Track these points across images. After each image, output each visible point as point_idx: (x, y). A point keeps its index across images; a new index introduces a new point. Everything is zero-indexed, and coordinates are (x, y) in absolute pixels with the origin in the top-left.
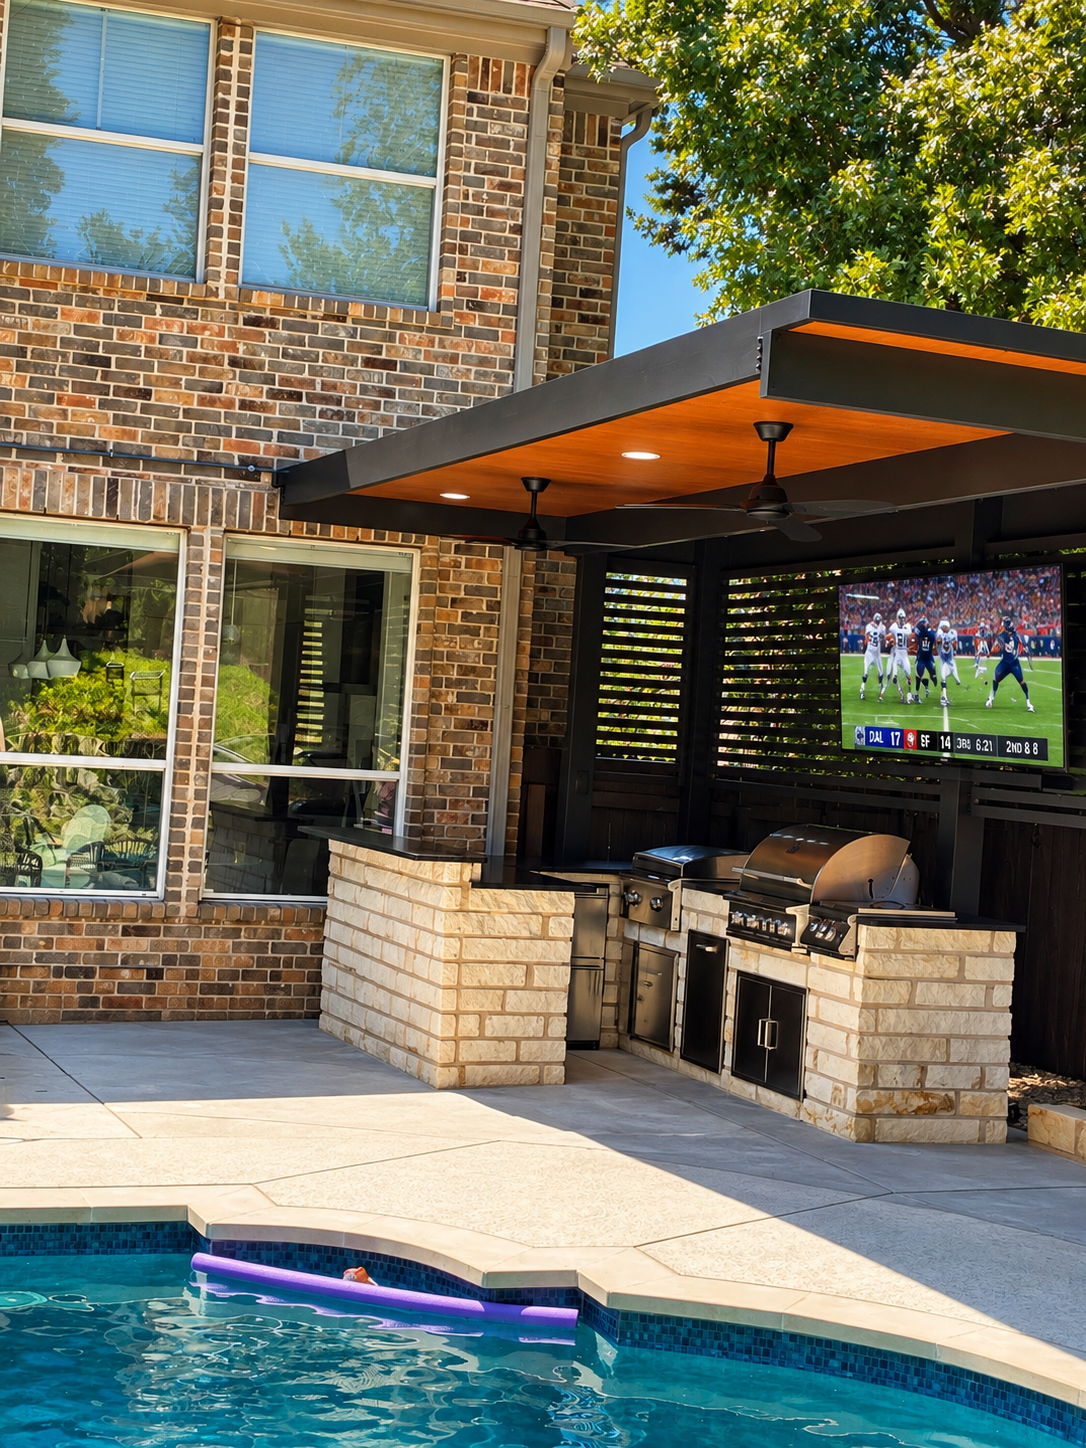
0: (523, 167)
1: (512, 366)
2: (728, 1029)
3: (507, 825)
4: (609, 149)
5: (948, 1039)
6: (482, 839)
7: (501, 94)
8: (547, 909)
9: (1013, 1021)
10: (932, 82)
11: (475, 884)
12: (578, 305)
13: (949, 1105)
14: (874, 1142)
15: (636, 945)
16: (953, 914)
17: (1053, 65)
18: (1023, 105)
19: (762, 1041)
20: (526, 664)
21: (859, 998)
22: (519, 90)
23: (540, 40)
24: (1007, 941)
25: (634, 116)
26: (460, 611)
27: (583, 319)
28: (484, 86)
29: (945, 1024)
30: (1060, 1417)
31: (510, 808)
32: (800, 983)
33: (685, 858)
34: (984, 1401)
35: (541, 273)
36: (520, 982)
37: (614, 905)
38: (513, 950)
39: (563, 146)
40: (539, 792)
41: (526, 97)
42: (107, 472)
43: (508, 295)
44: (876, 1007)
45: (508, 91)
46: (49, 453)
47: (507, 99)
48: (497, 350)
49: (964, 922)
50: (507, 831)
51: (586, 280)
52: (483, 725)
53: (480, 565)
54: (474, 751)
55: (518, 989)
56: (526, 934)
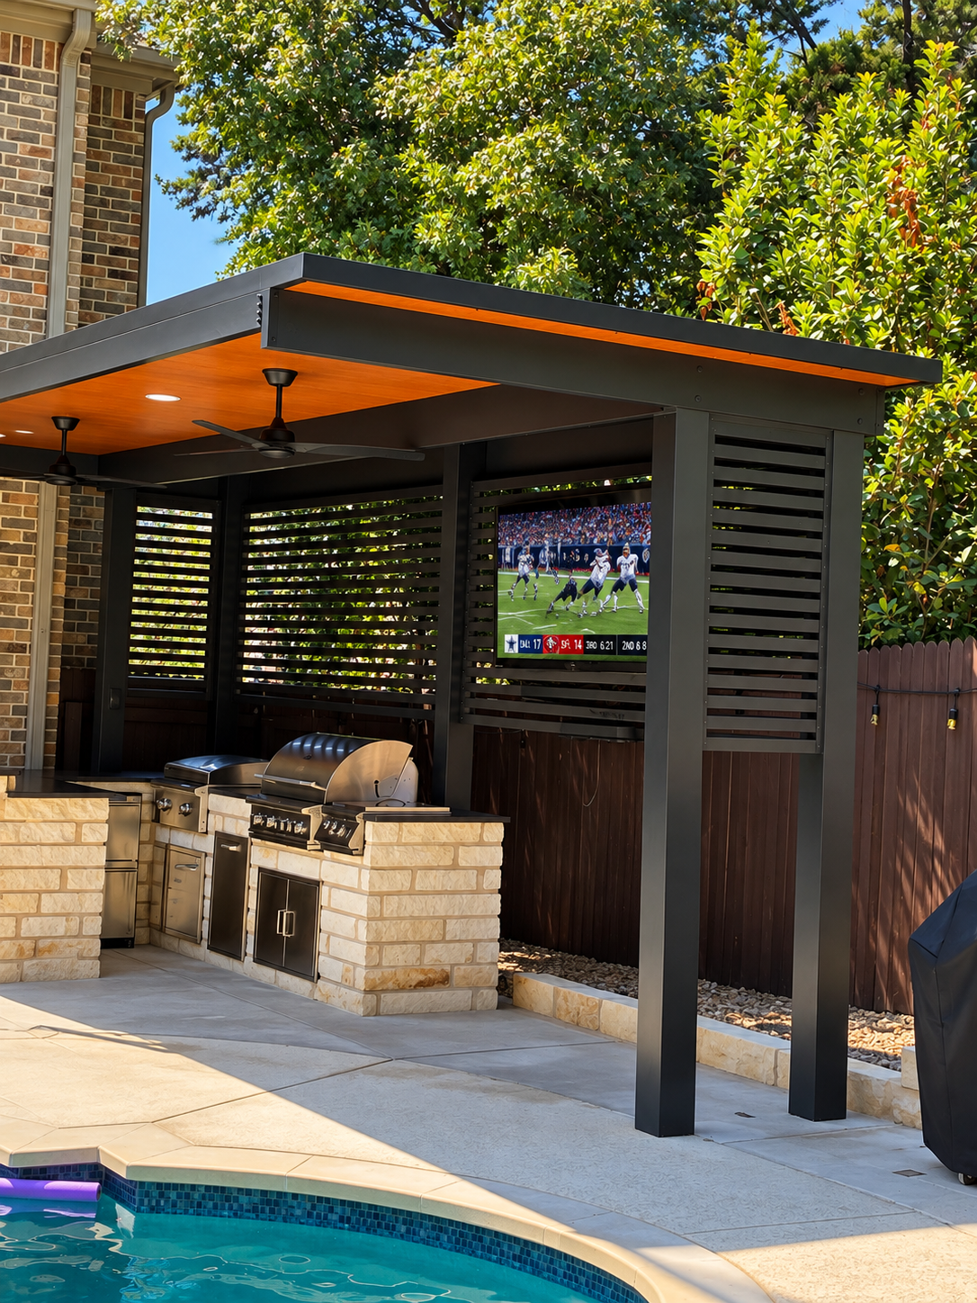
0: (53, 135)
1: (45, 315)
2: (250, 921)
3: (45, 740)
4: (134, 120)
5: (445, 919)
6: (22, 754)
7: (32, 68)
8: (81, 816)
9: (501, 901)
10: (421, 72)
11: (11, 794)
12: (108, 262)
13: (445, 980)
14: (380, 1015)
15: (167, 847)
16: (448, 809)
17: (526, 61)
18: (502, 95)
19: (281, 930)
20: (61, 590)
21: (365, 887)
22: (49, 65)
23: (66, 20)
24: (496, 831)
25: (158, 92)
27: (113, 274)
28: (15, 60)
29: (440, 906)
30: (529, 1254)
31: (48, 724)
32: (315, 877)
33: (213, 767)
34: (464, 1244)
35: (72, 232)
36: (55, 885)
37: (147, 811)
38: (48, 856)
39: (90, 117)
40: (75, 710)
41: (54, 72)
43: (40, 251)
44: (381, 895)
45: (37, 65)
47: (37, 72)
48: (30, 302)
49: (457, 815)
50: (45, 745)
51: (114, 239)
52: (21, 648)
53: (17, 500)
54: (13, 671)
55: (53, 892)
56: (60, 841)
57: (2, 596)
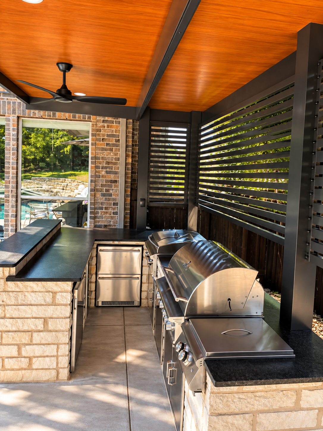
6: (116, 220)
8: (55, 289)
20: (129, 161)
26: (105, 143)
31: (126, 209)
50: (125, 217)
52: (115, 182)
53: (111, 127)
54: (113, 190)
55: (40, 331)
56: (43, 303)
57: (108, 163)
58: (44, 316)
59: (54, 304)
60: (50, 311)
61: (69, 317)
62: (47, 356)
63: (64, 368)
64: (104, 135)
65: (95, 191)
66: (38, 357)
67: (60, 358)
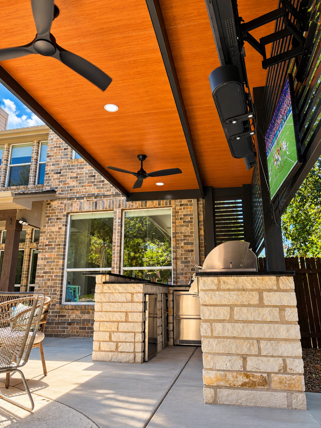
5: (258, 340)
8: (133, 291)
9: (301, 330)
24: (288, 282)
26: (183, 221)
36: (124, 319)
42: (95, 200)
46: (83, 198)
52: (192, 251)
53: (187, 208)
54: (190, 258)
55: (122, 322)
56: (125, 301)
57: (185, 236)
58: (125, 311)
59: (132, 301)
60: (129, 307)
61: (142, 312)
62: (128, 342)
63: (139, 352)
64: (181, 215)
65: (176, 259)
66: (122, 342)
67: (136, 344)
